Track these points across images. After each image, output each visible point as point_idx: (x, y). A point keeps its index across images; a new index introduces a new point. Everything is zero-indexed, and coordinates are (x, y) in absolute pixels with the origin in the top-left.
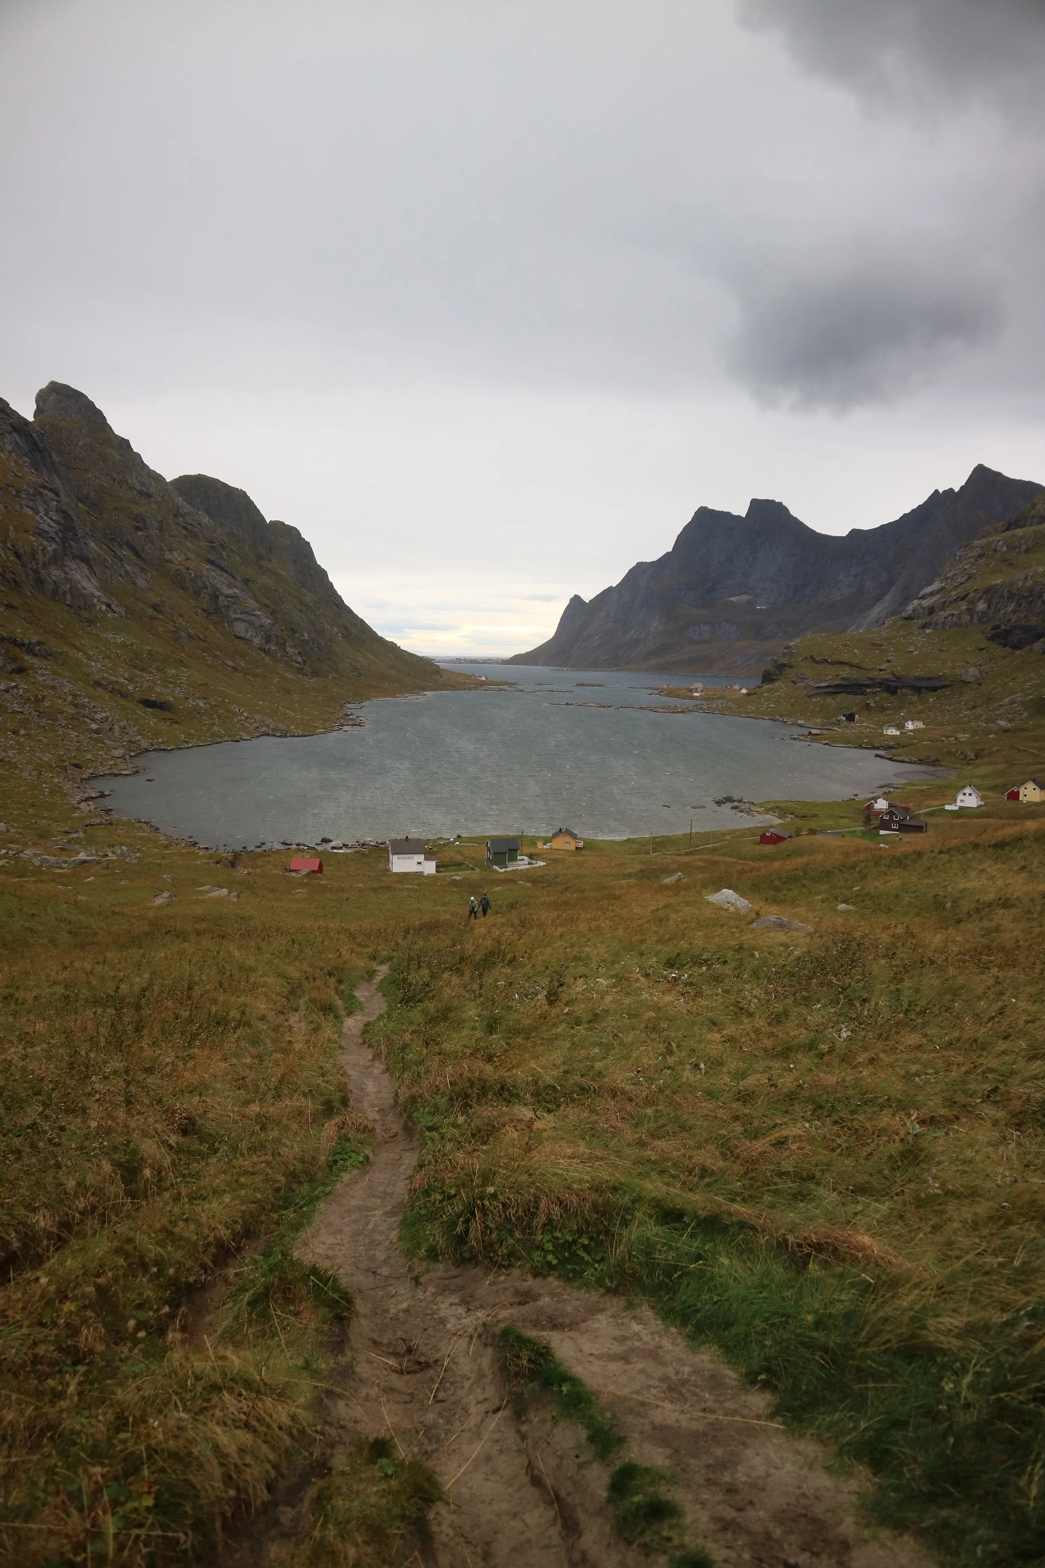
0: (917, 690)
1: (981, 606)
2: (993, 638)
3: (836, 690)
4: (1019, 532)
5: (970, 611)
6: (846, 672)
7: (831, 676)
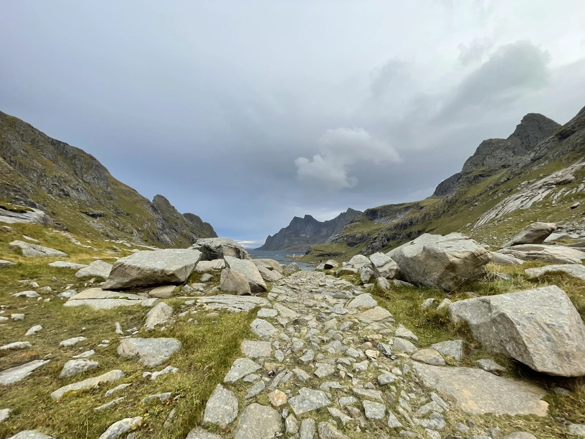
0: (334, 255)
1: (345, 239)
2: (347, 245)
3: (319, 256)
4: (352, 224)
5: (344, 240)
6: (321, 252)
7: (318, 253)
